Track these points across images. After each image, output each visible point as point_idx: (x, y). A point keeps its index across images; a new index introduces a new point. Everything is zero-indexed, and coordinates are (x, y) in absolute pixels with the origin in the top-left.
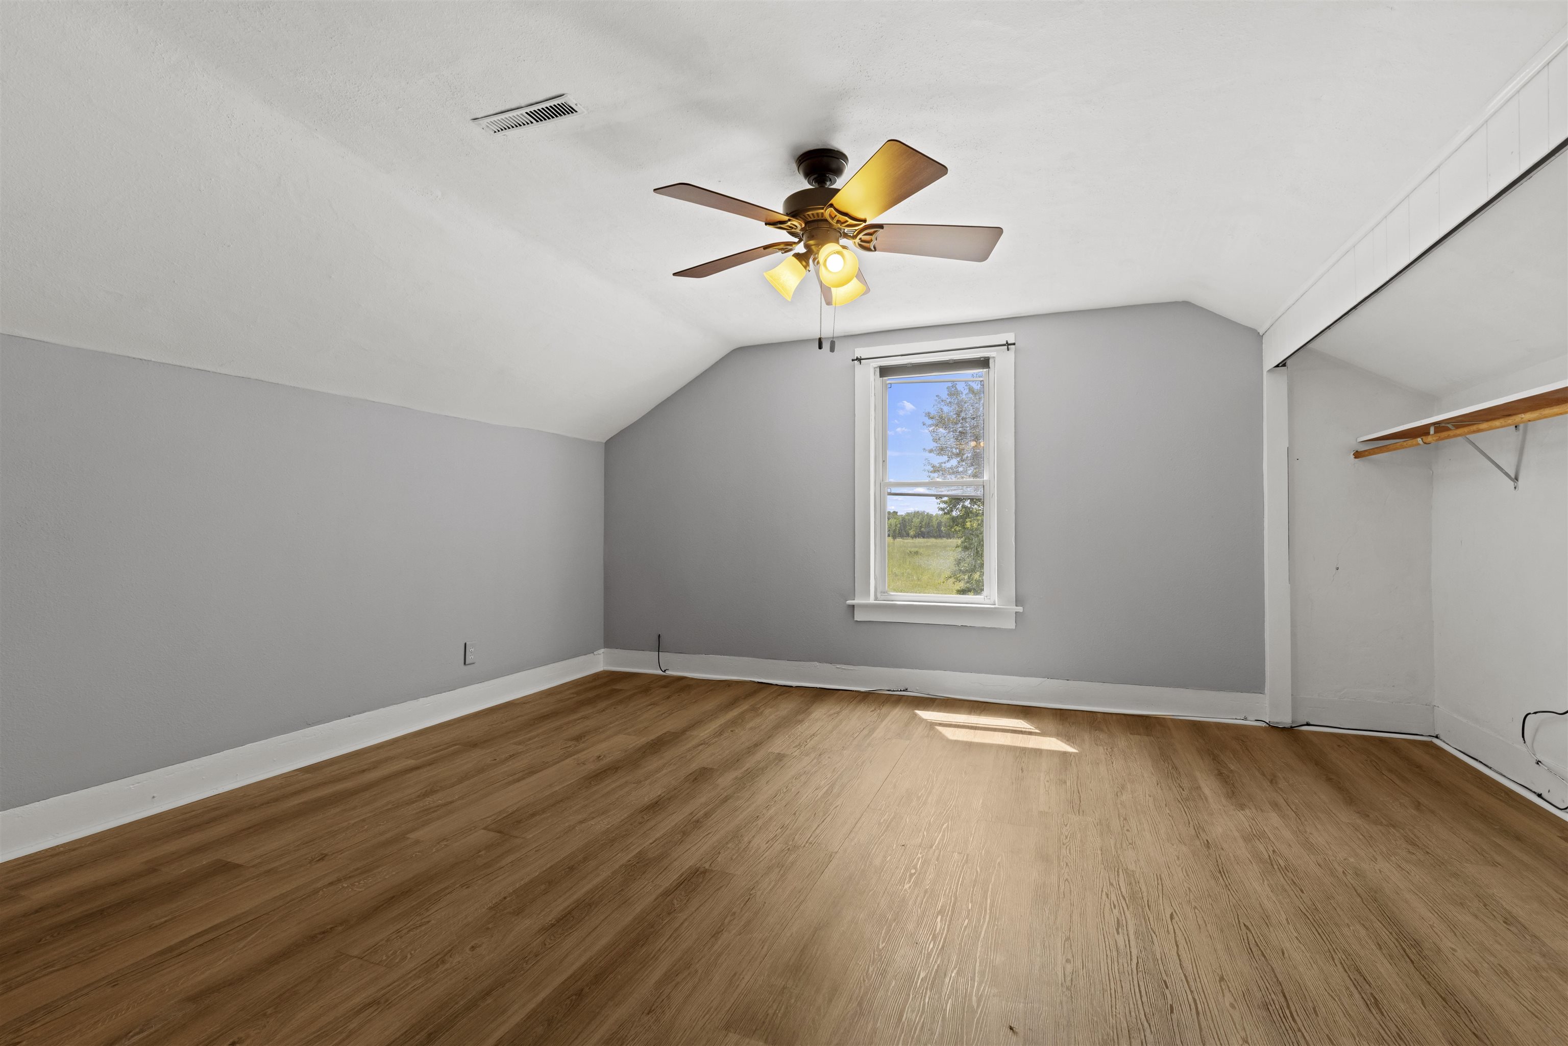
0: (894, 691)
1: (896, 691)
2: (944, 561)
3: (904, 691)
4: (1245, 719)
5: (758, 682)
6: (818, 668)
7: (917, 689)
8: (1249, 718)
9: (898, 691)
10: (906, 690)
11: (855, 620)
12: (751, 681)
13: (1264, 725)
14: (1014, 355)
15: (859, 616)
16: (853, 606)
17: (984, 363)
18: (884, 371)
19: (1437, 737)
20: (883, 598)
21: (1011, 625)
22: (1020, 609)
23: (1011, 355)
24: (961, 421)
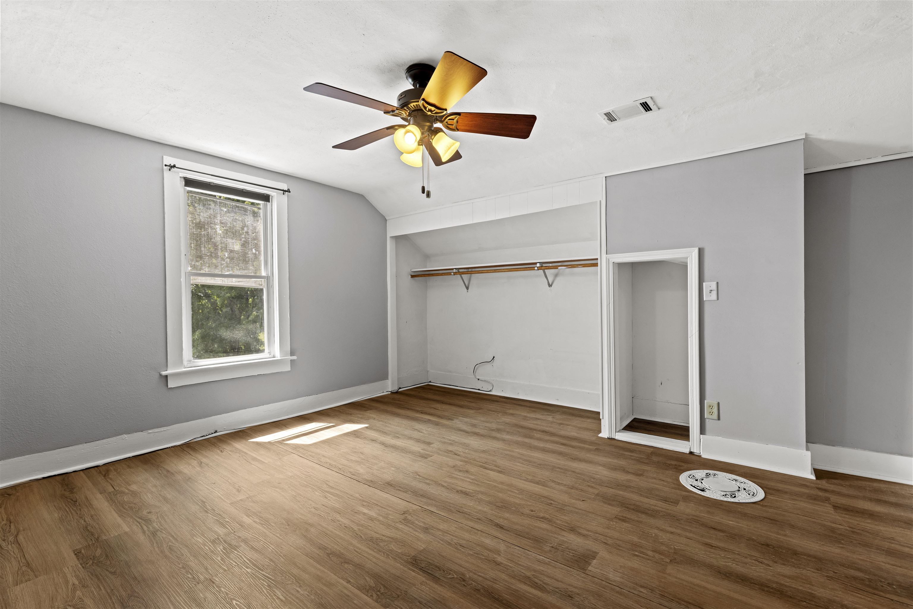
0: (207, 435)
1: (209, 435)
2: (238, 332)
3: (215, 433)
4: (383, 392)
5: (44, 478)
6: (126, 440)
7: (225, 429)
8: (384, 392)
9: (210, 434)
10: (216, 432)
11: (169, 387)
12: (30, 480)
13: (390, 393)
14: (287, 198)
15: (172, 384)
16: (166, 376)
17: (266, 198)
18: (188, 182)
19: (430, 382)
20: (189, 365)
21: (288, 368)
22: (294, 358)
23: (285, 198)
24: (245, 234)
